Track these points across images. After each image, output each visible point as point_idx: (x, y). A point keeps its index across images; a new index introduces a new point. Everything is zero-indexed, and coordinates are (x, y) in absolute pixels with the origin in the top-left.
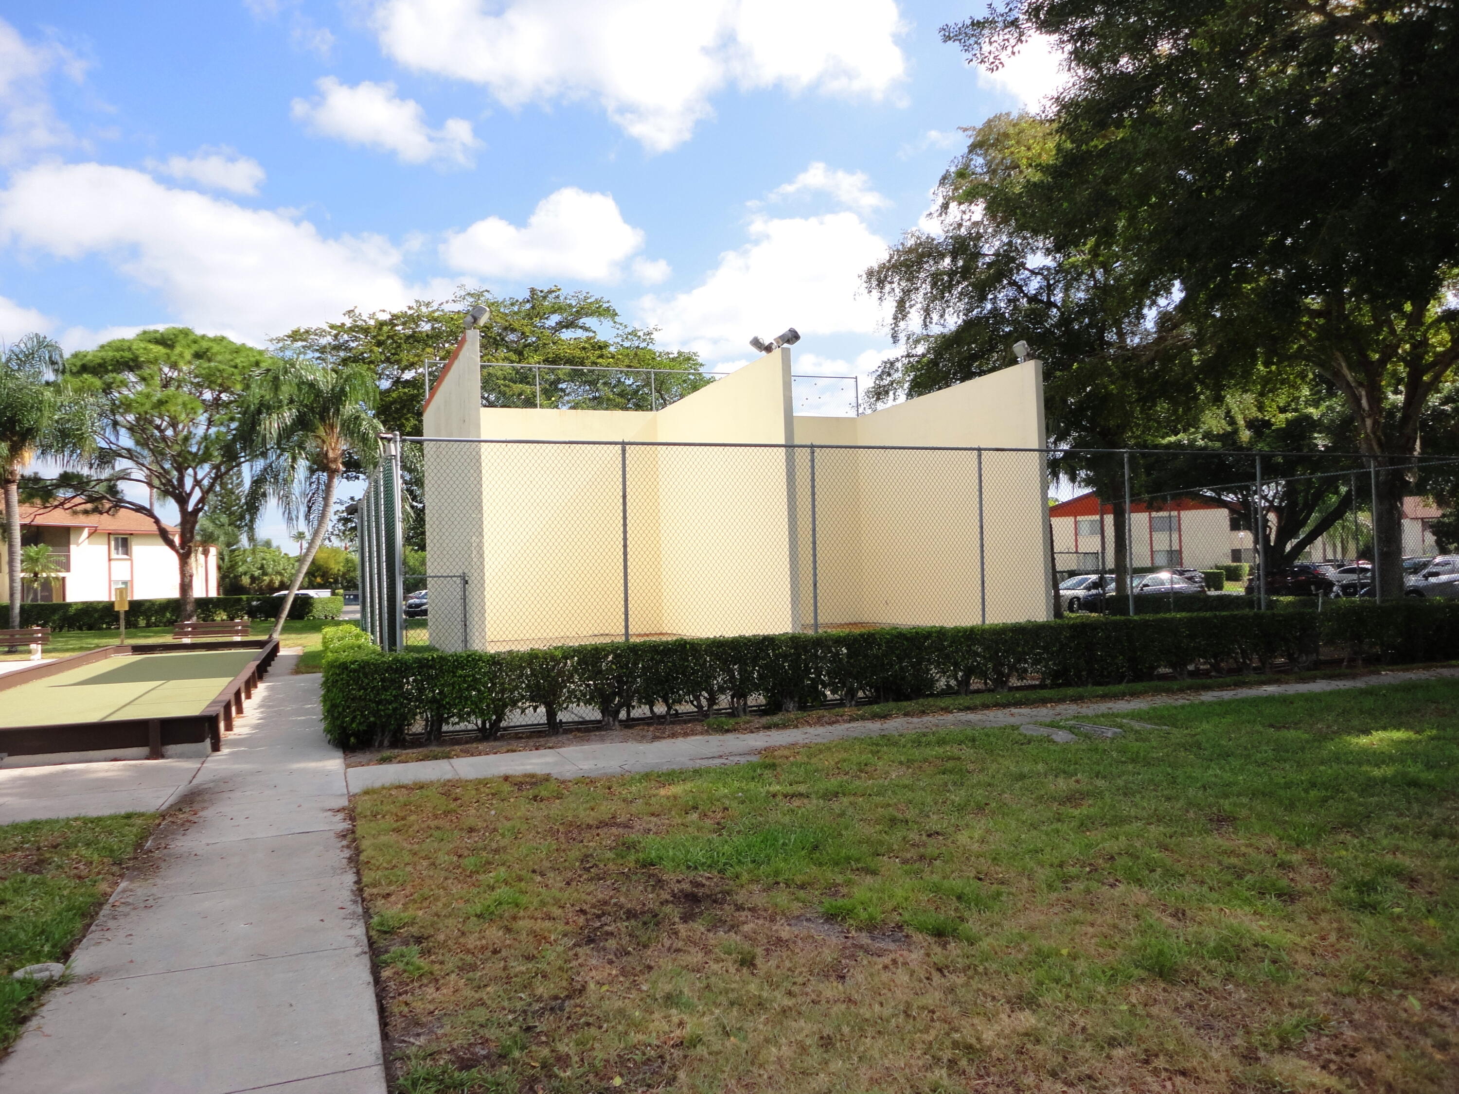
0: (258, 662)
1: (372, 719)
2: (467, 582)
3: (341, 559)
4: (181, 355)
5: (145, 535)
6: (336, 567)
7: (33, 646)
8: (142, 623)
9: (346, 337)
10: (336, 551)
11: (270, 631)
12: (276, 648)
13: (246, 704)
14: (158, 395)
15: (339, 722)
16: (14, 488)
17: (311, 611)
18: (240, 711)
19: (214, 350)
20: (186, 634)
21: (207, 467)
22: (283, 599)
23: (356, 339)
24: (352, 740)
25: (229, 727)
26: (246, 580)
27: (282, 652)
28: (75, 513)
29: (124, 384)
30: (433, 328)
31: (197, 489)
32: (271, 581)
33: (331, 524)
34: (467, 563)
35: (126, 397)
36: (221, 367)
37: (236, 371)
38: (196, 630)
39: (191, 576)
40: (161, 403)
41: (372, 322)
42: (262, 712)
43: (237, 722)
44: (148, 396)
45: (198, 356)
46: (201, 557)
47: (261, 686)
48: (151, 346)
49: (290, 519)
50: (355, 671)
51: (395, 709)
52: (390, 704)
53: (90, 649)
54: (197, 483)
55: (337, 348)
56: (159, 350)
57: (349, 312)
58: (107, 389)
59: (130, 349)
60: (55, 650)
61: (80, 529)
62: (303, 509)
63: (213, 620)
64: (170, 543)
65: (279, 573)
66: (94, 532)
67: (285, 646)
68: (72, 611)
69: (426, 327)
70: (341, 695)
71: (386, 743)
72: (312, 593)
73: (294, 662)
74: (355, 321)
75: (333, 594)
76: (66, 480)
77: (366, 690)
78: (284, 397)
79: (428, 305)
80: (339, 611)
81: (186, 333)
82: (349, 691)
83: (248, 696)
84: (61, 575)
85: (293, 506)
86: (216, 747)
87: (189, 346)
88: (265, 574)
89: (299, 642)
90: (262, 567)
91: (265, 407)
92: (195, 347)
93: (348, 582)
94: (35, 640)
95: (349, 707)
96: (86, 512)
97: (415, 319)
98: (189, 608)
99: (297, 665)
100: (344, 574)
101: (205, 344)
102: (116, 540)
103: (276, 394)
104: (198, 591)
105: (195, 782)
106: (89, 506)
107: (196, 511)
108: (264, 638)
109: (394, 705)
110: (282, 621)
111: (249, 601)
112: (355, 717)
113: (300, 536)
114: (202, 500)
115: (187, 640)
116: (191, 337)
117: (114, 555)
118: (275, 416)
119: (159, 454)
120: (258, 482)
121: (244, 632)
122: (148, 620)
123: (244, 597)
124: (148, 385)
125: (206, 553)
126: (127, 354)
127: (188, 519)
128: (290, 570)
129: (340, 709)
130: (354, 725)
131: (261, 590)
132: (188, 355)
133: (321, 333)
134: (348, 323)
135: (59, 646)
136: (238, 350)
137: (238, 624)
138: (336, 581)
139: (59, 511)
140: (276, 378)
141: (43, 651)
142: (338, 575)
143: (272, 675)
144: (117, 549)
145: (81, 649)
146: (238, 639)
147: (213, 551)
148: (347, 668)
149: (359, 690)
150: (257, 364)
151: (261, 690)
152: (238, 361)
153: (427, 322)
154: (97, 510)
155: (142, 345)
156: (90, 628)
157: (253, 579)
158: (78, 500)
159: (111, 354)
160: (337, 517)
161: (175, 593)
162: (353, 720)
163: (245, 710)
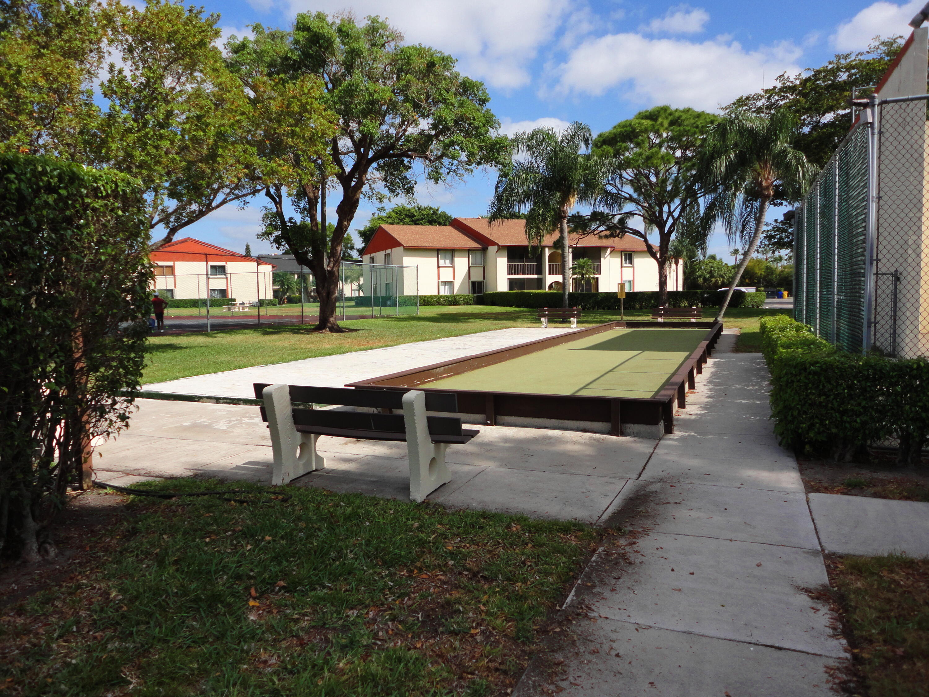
0: (707, 342)
1: (834, 430)
2: (898, 279)
3: (763, 267)
4: (662, 124)
5: (640, 252)
6: (760, 272)
7: (572, 319)
8: (638, 306)
9: (776, 98)
10: (759, 261)
11: (716, 315)
12: (721, 329)
13: (698, 379)
14: (648, 153)
15: (792, 427)
16: (565, 221)
17: (743, 302)
18: (692, 386)
19: (683, 118)
20: (660, 316)
21: (677, 201)
22: (726, 293)
23: (785, 98)
24: (807, 447)
25: (682, 405)
26: (700, 280)
27: (725, 332)
28: (600, 237)
29: (627, 149)
30: (850, 76)
31: (670, 217)
32: (716, 281)
33: (760, 240)
34: (901, 260)
35: (627, 158)
36: (688, 128)
37: (697, 130)
38: (667, 313)
39: (666, 277)
40: (648, 158)
41: (798, 82)
42: (711, 390)
43: (690, 398)
44: (640, 154)
45: (672, 123)
46: (673, 266)
47: (710, 361)
48: (643, 121)
49: (730, 234)
50: (815, 373)
51: (864, 423)
52: (858, 416)
53: (605, 322)
54: (670, 213)
55: (769, 107)
56: (647, 123)
57: (780, 77)
58: (617, 154)
59: (630, 125)
60: (587, 322)
61: (606, 249)
62: (740, 227)
63: (680, 306)
64: (654, 255)
65: (721, 276)
66: (613, 251)
67: (727, 327)
68: (599, 298)
69: (843, 77)
70: (797, 398)
71: (848, 457)
72: (743, 289)
73: (734, 340)
74: (784, 83)
75: (757, 290)
76: (595, 216)
77: (828, 396)
78: (730, 142)
79: (846, 57)
80: (763, 303)
81: (665, 109)
82: (807, 395)
83: (700, 372)
84: (596, 276)
85: (734, 225)
86: (669, 430)
87: (667, 118)
88: (712, 276)
89: (736, 324)
90: (711, 272)
91: (716, 154)
92: (670, 118)
93: (767, 282)
94: (573, 316)
95: (805, 413)
96: (606, 237)
97: (834, 72)
98: (664, 298)
99: (736, 343)
100: (765, 277)
101: (677, 115)
102: (625, 255)
103: (724, 141)
104: (670, 287)
105: (644, 476)
106: (608, 233)
107: (670, 232)
108: (711, 320)
109: (864, 418)
110: (724, 309)
111: (702, 294)
112: (813, 425)
113: (736, 252)
114: (673, 225)
115: (660, 320)
116: (668, 112)
117: (624, 265)
118: (724, 157)
119: (647, 196)
120: (710, 208)
121: (698, 315)
122: (641, 305)
123: (699, 291)
124: (640, 148)
125: (677, 263)
126: (629, 129)
127: (665, 238)
128: (729, 274)
129: (796, 413)
130: (812, 434)
131: (710, 287)
132: (666, 124)
133: (758, 97)
134: (779, 85)
135: (590, 319)
136: (699, 116)
137: (694, 310)
138: (759, 282)
139: (592, 236)
140: (725, 130)
141: (578, 322)
142: (760, 277)
143: (718, 351)
144: (625, 260)
145: (601, 322)
146: (693, 320)
147: (681, 262)
148: (805, 369)
149: (820, 396)
150: (712, 122)
151: (709, 366)
152: (699, 123)
153: (845, 72)
154: (612, 236)
155: (638, 121)
156: (609, 309)
157: (705, 280)
158: (601, 228)
159: (619, 130)
160: (764, 235)
161: (657, 289)
162: (811, 427)
163: (696, 385)
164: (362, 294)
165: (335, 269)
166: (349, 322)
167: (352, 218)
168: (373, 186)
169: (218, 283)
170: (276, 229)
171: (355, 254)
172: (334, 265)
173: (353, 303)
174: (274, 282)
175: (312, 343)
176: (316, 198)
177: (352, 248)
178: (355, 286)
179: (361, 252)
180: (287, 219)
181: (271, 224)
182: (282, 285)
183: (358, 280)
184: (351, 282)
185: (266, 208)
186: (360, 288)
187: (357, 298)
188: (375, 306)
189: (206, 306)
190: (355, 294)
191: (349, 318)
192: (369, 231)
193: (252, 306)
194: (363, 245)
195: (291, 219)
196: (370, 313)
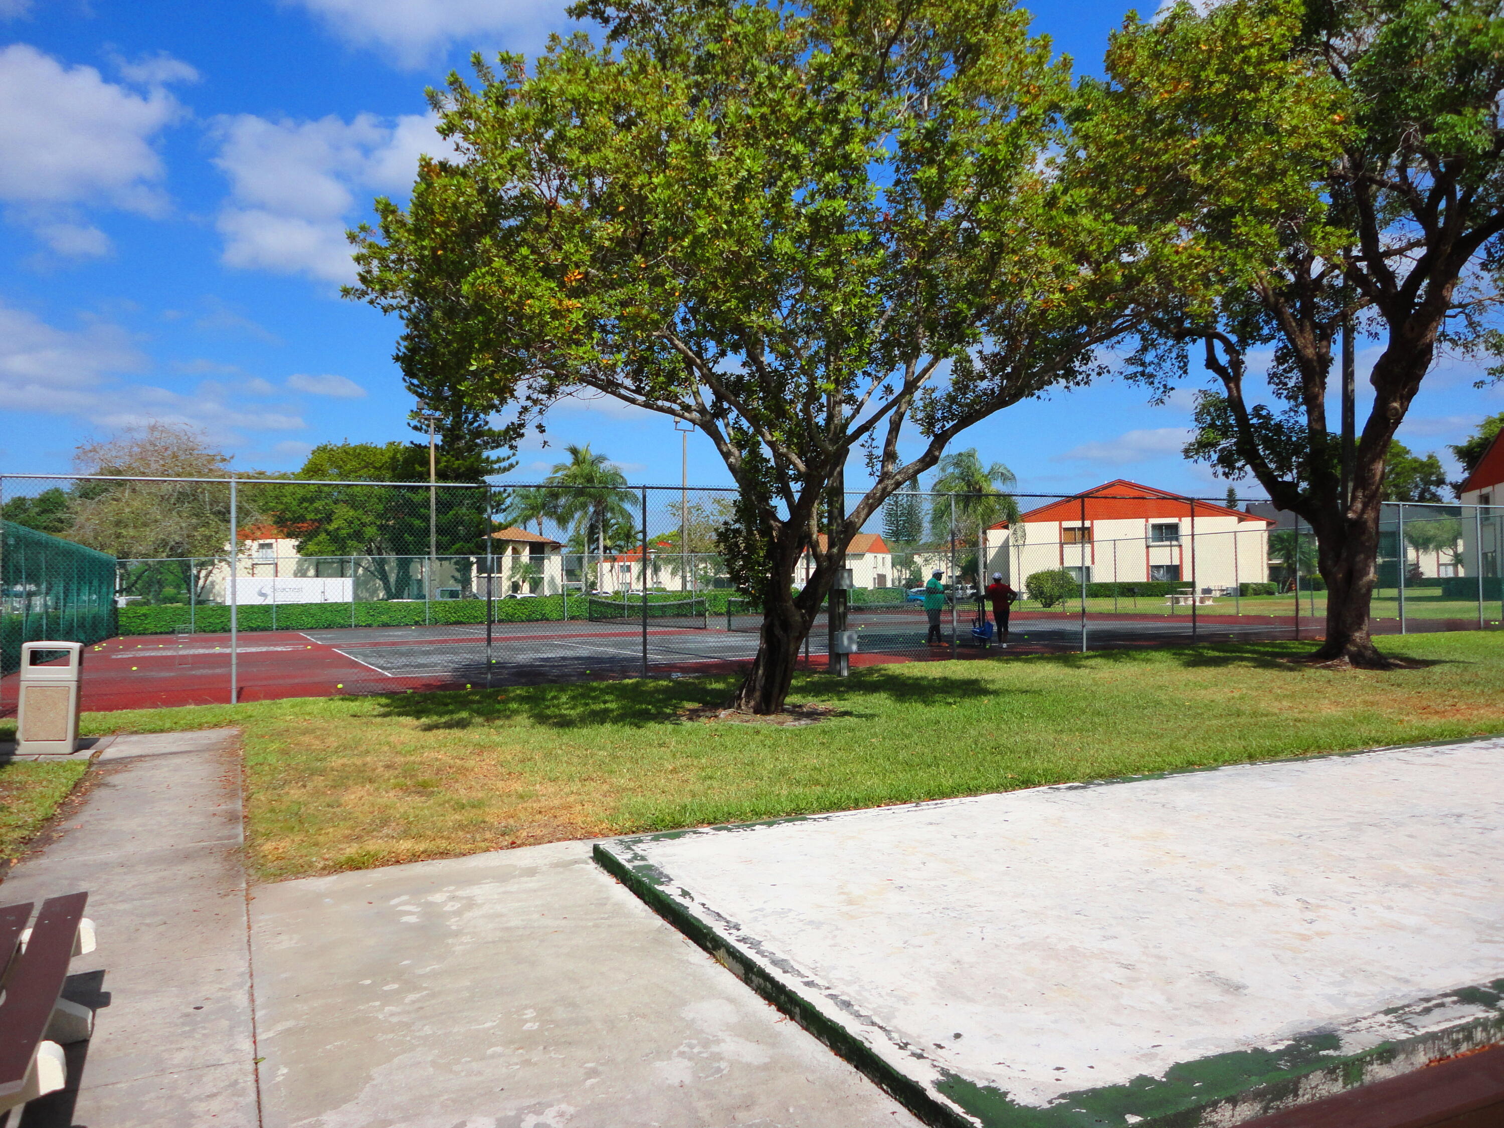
164: (1461, 573)
165: (1369, 515)
166: (1414, 638)
167: (1413, 391)
168: (1476, 318)
169: (1163, 555)
170: (1225, 435)
171: (1446, 494)
172: (1365, 506)
173: (1438, 592)
174: (1272, 550)
175: (1292, 696)
176: (1325, 362)
177: (1441, 482)
178: (1446, 556)
179: (1460, 489)
180: (1249, 409)
181: (1212, 425)
182: (1288, 557)
183: (1453, 544)
184: (1438, 548)
185: (1205, 393)
186: (1458, 560)
187: (1448, 580)
188: (1487, 598)
189: (1081, 596)
190: (1449, 573)
191: (1417, 627)
192: (1479, 445)
193: (1226, 594)
194: (1466, 475)
195: (1258, 409)
196: (1474, 615)
